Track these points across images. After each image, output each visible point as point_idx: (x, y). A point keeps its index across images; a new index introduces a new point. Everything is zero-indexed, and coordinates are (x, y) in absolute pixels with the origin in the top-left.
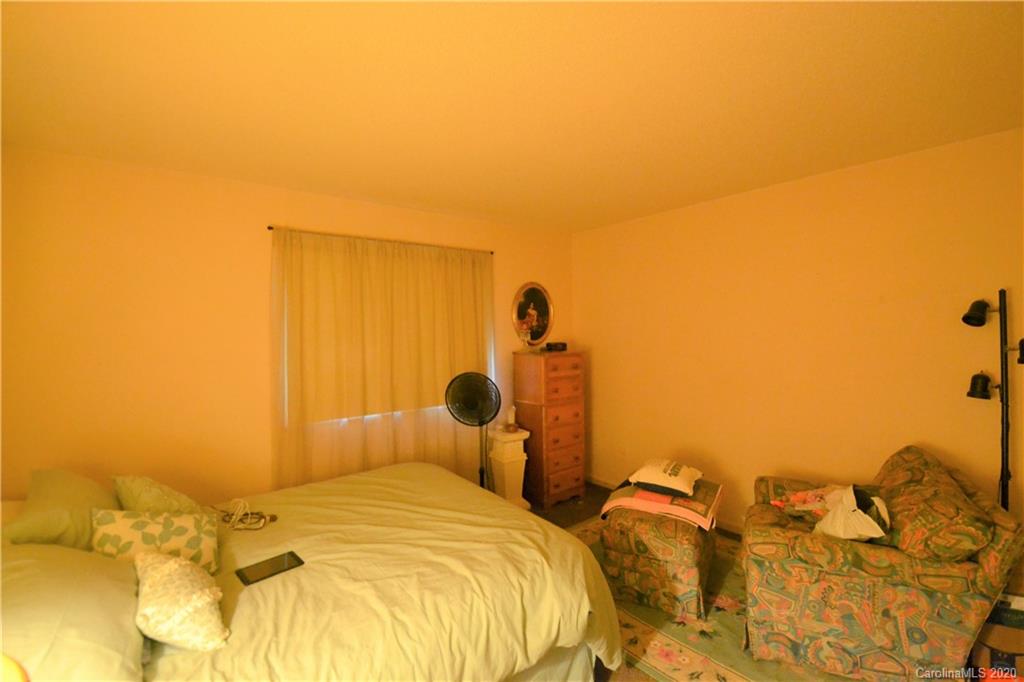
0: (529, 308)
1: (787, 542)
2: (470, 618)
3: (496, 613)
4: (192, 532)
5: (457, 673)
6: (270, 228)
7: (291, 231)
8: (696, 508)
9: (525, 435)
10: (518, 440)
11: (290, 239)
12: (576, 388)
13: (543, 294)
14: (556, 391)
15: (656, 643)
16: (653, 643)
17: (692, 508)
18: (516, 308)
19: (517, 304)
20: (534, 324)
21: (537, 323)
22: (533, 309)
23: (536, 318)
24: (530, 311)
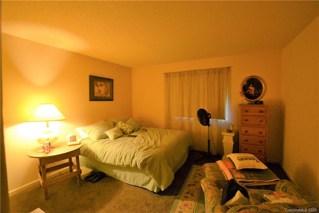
0: (250, 86)
1: (206, 187)
3: (129, 152)
4: (128, 127)
5: (120, 158)
6: (164, 74)
7: (168, 73)
8: (235, 175)
9: (233, 134)
10: (230, 136)
11: (167, 75)
12: (261, 121)
13: (258, 80)
14: (247, 120)
15: (190, 202)
16: (189, 201)
17: (234, 174)
18: (242, 87)
19: (242, 86)
20: (253, 93)
21: (254, 93)
22: (252, 87)
23: (253, 90)
24: (250, 88)
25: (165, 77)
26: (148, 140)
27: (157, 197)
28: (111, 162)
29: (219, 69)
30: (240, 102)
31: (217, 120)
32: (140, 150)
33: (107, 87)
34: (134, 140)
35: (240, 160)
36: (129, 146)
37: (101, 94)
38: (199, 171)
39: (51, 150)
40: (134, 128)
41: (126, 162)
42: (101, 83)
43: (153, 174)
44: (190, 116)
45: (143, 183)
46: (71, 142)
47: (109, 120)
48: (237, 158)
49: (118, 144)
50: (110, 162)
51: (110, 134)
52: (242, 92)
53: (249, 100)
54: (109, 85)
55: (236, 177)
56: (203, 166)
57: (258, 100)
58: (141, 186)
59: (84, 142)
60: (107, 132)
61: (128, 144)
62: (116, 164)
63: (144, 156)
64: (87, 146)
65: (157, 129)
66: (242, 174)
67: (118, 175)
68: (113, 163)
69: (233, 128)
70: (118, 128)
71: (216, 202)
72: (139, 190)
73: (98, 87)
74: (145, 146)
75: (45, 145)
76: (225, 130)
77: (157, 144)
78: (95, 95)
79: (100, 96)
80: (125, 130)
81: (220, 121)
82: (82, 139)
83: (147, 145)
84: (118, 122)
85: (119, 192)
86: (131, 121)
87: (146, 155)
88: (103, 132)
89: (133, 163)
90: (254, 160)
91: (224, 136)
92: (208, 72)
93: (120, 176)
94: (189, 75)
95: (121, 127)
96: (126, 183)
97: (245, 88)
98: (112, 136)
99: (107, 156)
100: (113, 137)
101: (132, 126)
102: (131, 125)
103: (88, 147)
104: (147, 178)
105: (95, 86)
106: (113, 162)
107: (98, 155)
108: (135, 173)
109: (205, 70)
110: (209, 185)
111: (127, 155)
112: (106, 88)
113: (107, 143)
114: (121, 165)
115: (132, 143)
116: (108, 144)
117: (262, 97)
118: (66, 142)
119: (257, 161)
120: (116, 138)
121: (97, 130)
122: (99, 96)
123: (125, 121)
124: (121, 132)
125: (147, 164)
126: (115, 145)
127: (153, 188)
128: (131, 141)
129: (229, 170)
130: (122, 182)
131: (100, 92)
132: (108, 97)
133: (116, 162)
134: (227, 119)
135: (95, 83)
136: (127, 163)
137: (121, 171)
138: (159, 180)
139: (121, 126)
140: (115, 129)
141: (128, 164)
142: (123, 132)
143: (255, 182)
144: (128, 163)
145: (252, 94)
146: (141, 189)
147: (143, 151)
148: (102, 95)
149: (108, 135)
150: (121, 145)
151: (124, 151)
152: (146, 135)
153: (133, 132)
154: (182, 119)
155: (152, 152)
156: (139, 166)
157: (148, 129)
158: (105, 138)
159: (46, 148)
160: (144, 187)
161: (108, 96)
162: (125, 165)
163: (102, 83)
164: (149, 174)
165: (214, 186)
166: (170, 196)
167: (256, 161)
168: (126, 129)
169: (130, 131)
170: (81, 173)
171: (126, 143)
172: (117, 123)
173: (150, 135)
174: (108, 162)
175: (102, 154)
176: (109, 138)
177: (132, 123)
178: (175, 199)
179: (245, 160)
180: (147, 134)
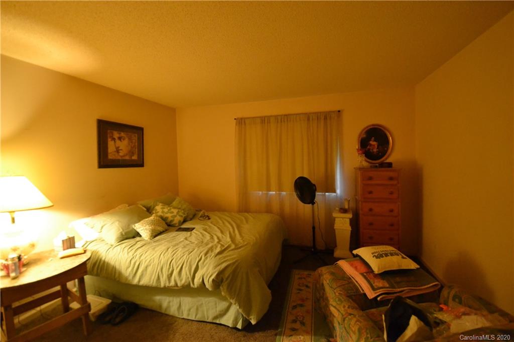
0: (370, 140)
2: (180, 258)
3: (187, 261)
4: (175, 214)
5: (170, 272)
6: (235, 119)
7: (241, 119)
8: (374, 283)
9: (350, 216)
10: (345, 218)
11: (241, 122)
12: (391, 193)
13: (383, 131)
14: (370, 192)
15: (302, 338)
16: (301, 336)
17: (372, 281)
18: (360, 141)
19: (360, 139)
20: (375, 150)
21: (377, 150)
22: (374, 141)
23: (376, 146)
24: (371, 142)
25: (236, 125)
26: (217, 236)
27: (244, 336)
28: (152, 282)
29: (324, 112)
30: (357, 165)
31: (323, 193)
32: (208, 255)
33: (132, 142)
34: (190, 236)
35: (377, 257)
36: (186, 249)
37: (121, 154)
38: (303, 280)
39: (24, 269)
40: (186, 215)
41: (181, 281)
42: (120, 133)
43: (236, 296)
44: (280, 189)
45: (215, 314)
46: (64, 250)
47: (138, 202)
48: (372, 254)
49: (162, 248)
50: (150, 282)
51: (143, 228)
52: (361, 150)
53: (370, 161)
54: (135, 137)
55: (376, 286)
56: (316, 273)
57: (384, 160)
58: (211, 321)
59: (91, 248)
60: (136, 225)
61: (181, 245)
62: (160, 285)
63: (219, 266)
64: (98, 255)
65: (226, 213)
66: (384, 280)
67: (165, 305)
68: (154, 284)
69: (349, 205)
70: (157, 216)
71: (371, 338)
72: (209, 328)
73: (115, 142)
74: (217, 247)
75: (10, 262)
76: (337, 209)
77: (237, 242)
78: (110, 157)
79: (119, 158)
80: (170, 219)
81: (329, 195)
82: (87, 242)
83: (219, 246)
84: (157, 205)
85: (171, 336)
86: (180, 202)
87: (222, 263)
88: (129, 225)
89: (197, 281)
90: (398, 255)
91: (336, 219)
92: (308, 117)
93: (168, 307)
94: (278, 122)
95: (162, 214)
96: (182, 317)
97: (364, 144)
98: (148, 231)
99: (143, 272)
100: (149, 233)
101: (183, 211)
102: (179, 209)
103: (101, 257)
104: (223, 305)
105: (109, 140)
106: (155, 281)
107: (123, 271)
108: (199, 298)
109: (303, 114)
110: (348, 308)
111: (184, 267)
112: (131, 144)
113: (139, 246)
114: (171, 287)
115: (187, 242)
116: (140, 249)
117: (388, 156)
118: (53, 250)
119: (403, 258)
120: (155, 235)
121: (118, 222)
122: (117, 158)
123: (168, 203)
124: (164, 223)
125: (225, 279)
126: (156, 250)
127: (234, 323)
128: (186, 239)
129: (362, 274)
130: (173, 317)
131: (118, 150)
132: (134, 160)
133: (160, 282)
134: (338, 191)
135: (109, 135)
136: (183, 282)
137: (171, 296)
138: (246, 306)
139: (163, 212)
140: (152, 218)
141: (186, 284)
142: (166, 223)
143: (405, 292)
144: (186, 282)
145: (374, 152)
146: (212, 325)
147: (215, 257)
148: (124, 156)
149: (138, 230)
150: (168, 249)
151: (176, 259)
152: (210, 226)
153: (185, 221)
154: (267, 194)
155: (232, 256)
156: (208, 285)
157: (210, 215)
158: (134, 237)
159: (12, 267)
160: (218, 322)
161: (135, 157)
162: (179, 285)
163: (122, 134)
164: (229, 299)
165: (356, 309)
166: (266, 331)
167: (400, 256)
168: (172, 217)
169: (180, 221)
170: (90, 310)
171: (177, 244)
172: (154, 208)
173: (218, 226)
174: (144, 282)
175: (130, 269)
176: (140, 236)
177: (182, 206)
178: (276, 335)
179: (385, 258)
180: (211, 223)
